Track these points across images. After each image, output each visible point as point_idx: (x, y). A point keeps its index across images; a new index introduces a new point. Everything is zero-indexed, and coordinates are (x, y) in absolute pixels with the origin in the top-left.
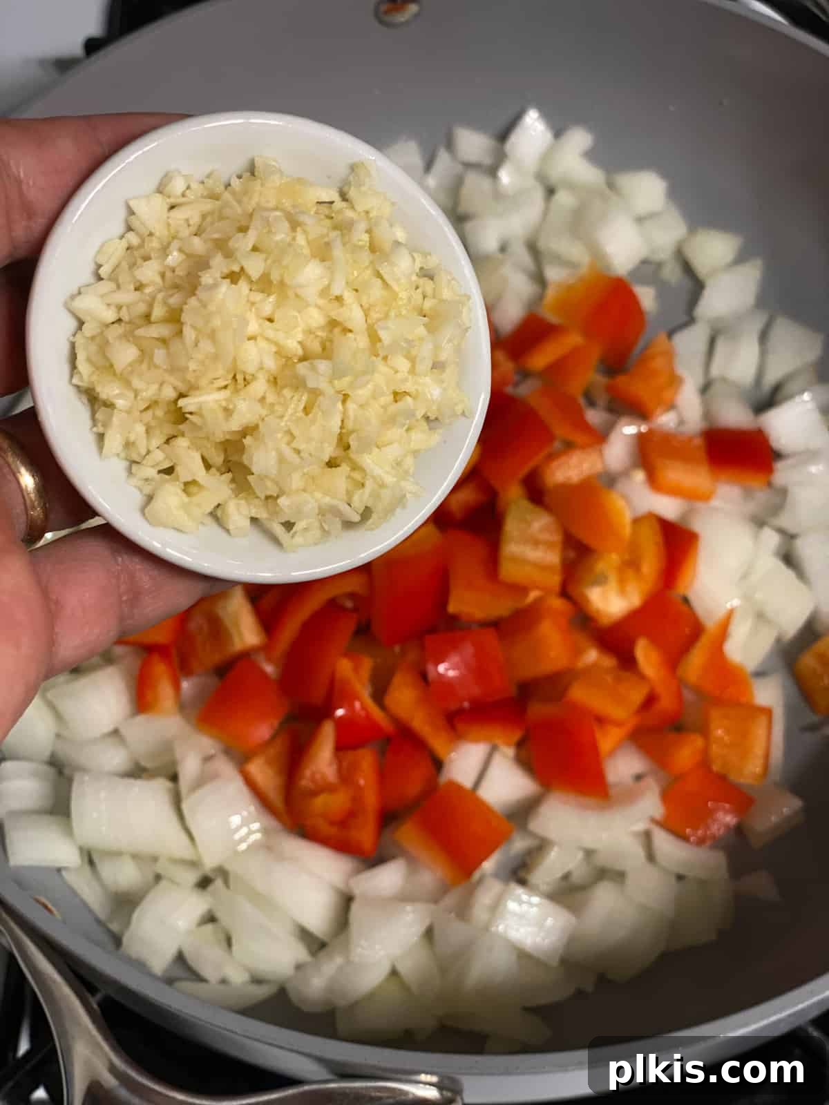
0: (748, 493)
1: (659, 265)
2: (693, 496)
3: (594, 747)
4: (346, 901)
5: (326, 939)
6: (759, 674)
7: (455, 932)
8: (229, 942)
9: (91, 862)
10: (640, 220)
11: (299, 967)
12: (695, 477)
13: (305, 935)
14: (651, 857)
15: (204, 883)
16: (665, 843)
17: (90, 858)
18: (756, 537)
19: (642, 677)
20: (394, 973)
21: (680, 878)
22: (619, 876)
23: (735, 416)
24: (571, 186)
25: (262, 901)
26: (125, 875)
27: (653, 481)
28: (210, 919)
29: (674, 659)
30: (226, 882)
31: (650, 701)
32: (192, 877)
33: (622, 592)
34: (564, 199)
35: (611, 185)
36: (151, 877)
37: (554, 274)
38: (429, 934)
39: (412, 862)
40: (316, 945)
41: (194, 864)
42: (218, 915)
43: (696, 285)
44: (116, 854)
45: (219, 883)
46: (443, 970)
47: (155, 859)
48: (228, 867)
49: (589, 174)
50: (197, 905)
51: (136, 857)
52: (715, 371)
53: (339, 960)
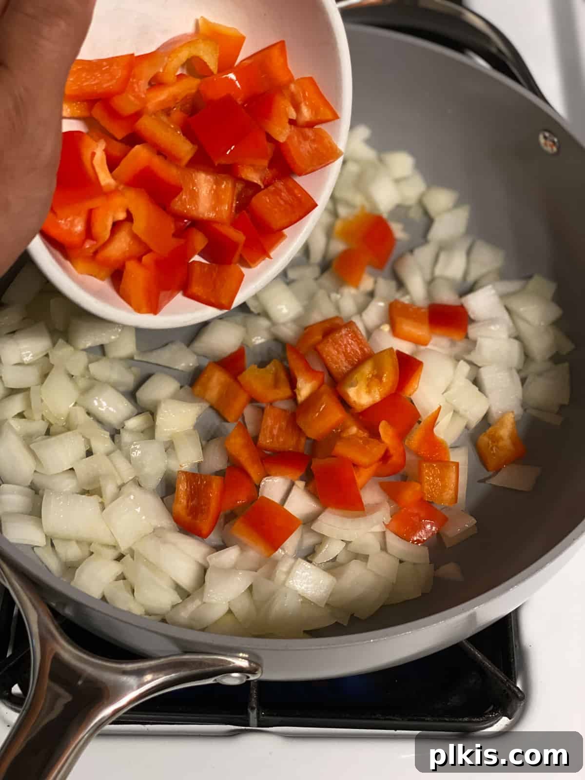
0: (453, 343)
1: (408, 208)
2: (418, 342)
3: (353, 481)
4: (204, 570)
5: (190, 590)
6: (454, 447)
7: (265, 587)
8: (133, 591)
9: (52, 545)
10: (398, 181)
11: (174, 606)
12: (421, 331)
13: (178, 588)
14: (384, 548)
15: (120, 558)
16: (393, 541)
17: (51, 543)
18: (456, 366)
19: (383, 442)
20: (230, 612)
21: (401, 562)
22: (365, 558)
23: (447, 297)
24: (356, 161)
25: (154, 567)
26: (72, 552)
27: (395, 332)
28: (122, 577)
29: (402, 435)
30: (133, 557)
31: (386, 457)
32: (113, 554)
33: (369, 392)
34: (352, 168)
35: (381, 160)
36: (87, 553)
37: (343, 211)
38: (250, 589)
39: (243, 548)
40: (185, 594)
41: (115, 547)
42: (127, 575)
43: (429, 221)
44: (67, 540)
45: (128, 557)
46: (258, 610)
47: (90, 544)
48: (134, 548)
49: (367, 153)
50: (116, 569)
51: (78, 542)
52: (438, 271)
53: (198, 602)
